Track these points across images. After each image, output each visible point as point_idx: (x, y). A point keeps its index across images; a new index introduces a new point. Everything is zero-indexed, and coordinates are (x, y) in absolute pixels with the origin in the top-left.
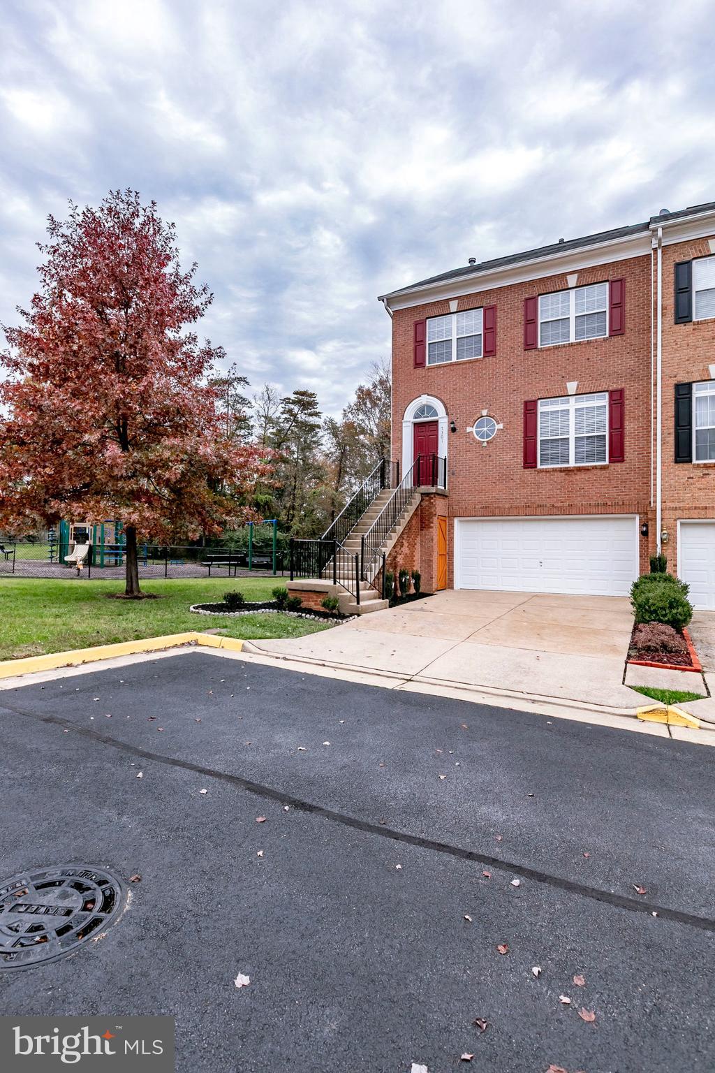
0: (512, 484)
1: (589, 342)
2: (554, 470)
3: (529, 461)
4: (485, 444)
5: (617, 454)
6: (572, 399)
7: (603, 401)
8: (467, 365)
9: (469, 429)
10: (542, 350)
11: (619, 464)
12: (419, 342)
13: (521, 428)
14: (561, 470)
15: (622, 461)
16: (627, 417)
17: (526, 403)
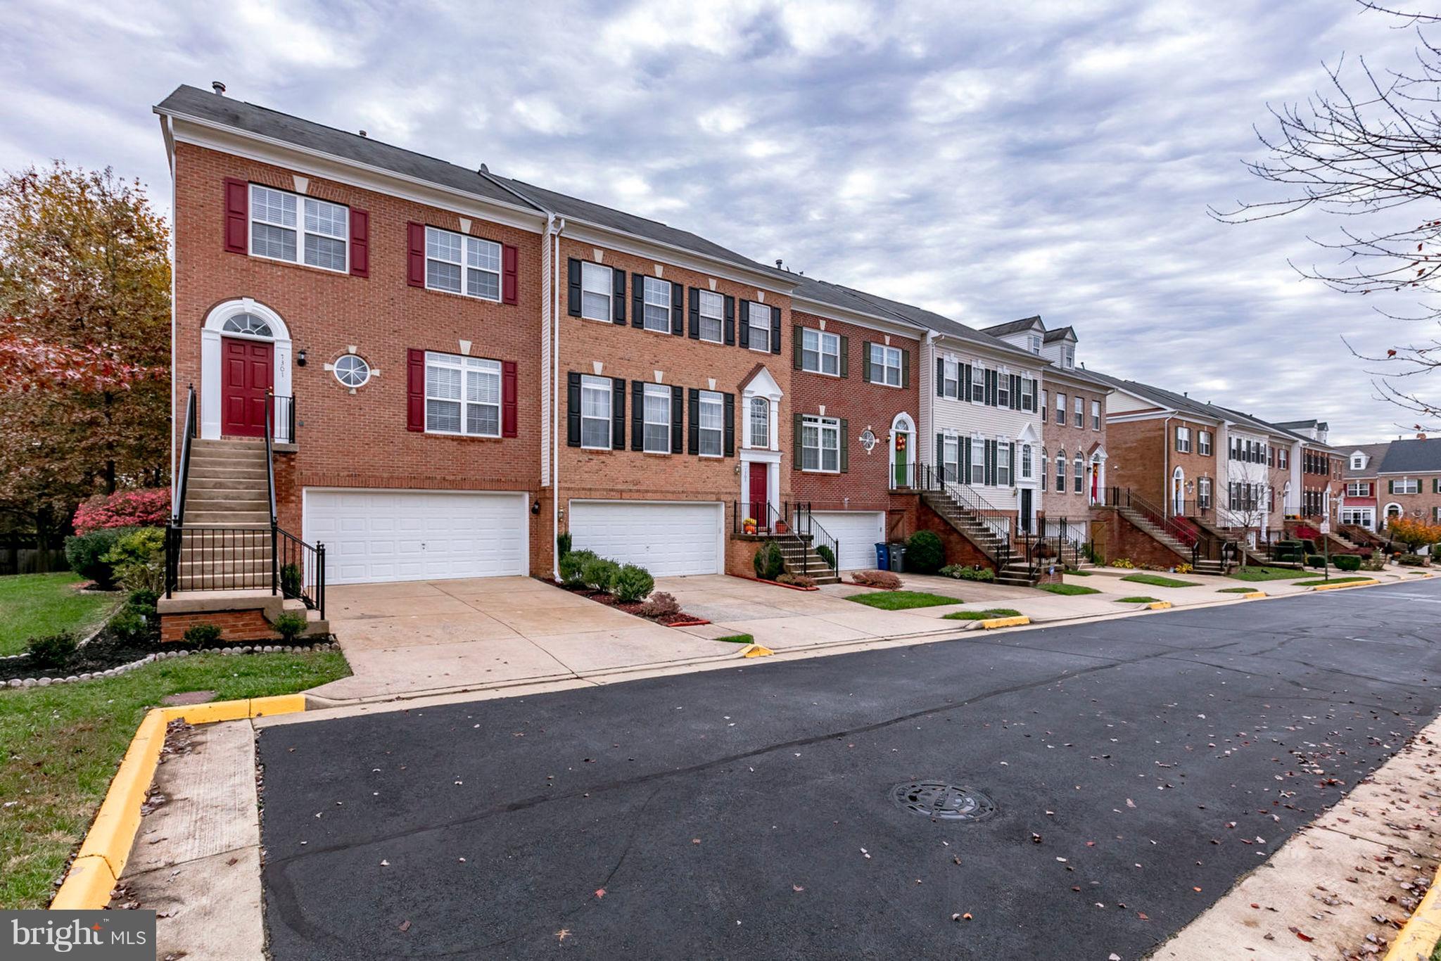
0: (390, 448)
1: (483, 302)
2: (446, 437)
3: (415, 421)
4: (353, 392)
5: (510, 428)
6: (464, 360)
7: (496, 370)
8: (324, 277)
9: (327, 367)
10: (430, 292)
11: (512, 440)
12: (236, 214)
13: (405, 380)
14: (453, 439)
15: (515, 436)
16: (519, 393)
17: (411, 352)
